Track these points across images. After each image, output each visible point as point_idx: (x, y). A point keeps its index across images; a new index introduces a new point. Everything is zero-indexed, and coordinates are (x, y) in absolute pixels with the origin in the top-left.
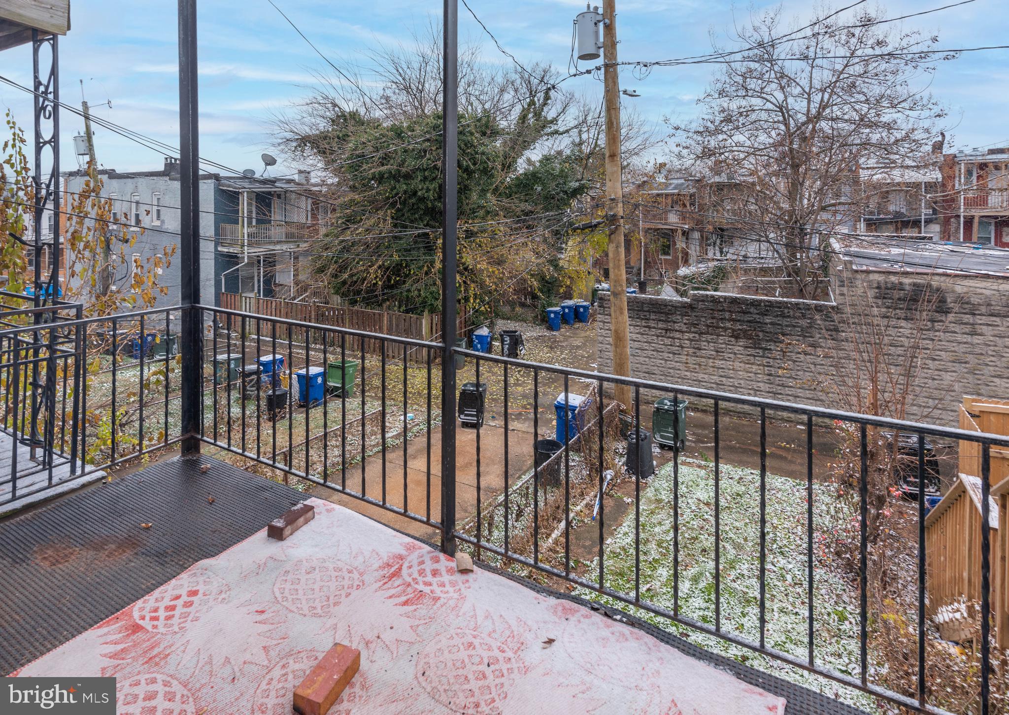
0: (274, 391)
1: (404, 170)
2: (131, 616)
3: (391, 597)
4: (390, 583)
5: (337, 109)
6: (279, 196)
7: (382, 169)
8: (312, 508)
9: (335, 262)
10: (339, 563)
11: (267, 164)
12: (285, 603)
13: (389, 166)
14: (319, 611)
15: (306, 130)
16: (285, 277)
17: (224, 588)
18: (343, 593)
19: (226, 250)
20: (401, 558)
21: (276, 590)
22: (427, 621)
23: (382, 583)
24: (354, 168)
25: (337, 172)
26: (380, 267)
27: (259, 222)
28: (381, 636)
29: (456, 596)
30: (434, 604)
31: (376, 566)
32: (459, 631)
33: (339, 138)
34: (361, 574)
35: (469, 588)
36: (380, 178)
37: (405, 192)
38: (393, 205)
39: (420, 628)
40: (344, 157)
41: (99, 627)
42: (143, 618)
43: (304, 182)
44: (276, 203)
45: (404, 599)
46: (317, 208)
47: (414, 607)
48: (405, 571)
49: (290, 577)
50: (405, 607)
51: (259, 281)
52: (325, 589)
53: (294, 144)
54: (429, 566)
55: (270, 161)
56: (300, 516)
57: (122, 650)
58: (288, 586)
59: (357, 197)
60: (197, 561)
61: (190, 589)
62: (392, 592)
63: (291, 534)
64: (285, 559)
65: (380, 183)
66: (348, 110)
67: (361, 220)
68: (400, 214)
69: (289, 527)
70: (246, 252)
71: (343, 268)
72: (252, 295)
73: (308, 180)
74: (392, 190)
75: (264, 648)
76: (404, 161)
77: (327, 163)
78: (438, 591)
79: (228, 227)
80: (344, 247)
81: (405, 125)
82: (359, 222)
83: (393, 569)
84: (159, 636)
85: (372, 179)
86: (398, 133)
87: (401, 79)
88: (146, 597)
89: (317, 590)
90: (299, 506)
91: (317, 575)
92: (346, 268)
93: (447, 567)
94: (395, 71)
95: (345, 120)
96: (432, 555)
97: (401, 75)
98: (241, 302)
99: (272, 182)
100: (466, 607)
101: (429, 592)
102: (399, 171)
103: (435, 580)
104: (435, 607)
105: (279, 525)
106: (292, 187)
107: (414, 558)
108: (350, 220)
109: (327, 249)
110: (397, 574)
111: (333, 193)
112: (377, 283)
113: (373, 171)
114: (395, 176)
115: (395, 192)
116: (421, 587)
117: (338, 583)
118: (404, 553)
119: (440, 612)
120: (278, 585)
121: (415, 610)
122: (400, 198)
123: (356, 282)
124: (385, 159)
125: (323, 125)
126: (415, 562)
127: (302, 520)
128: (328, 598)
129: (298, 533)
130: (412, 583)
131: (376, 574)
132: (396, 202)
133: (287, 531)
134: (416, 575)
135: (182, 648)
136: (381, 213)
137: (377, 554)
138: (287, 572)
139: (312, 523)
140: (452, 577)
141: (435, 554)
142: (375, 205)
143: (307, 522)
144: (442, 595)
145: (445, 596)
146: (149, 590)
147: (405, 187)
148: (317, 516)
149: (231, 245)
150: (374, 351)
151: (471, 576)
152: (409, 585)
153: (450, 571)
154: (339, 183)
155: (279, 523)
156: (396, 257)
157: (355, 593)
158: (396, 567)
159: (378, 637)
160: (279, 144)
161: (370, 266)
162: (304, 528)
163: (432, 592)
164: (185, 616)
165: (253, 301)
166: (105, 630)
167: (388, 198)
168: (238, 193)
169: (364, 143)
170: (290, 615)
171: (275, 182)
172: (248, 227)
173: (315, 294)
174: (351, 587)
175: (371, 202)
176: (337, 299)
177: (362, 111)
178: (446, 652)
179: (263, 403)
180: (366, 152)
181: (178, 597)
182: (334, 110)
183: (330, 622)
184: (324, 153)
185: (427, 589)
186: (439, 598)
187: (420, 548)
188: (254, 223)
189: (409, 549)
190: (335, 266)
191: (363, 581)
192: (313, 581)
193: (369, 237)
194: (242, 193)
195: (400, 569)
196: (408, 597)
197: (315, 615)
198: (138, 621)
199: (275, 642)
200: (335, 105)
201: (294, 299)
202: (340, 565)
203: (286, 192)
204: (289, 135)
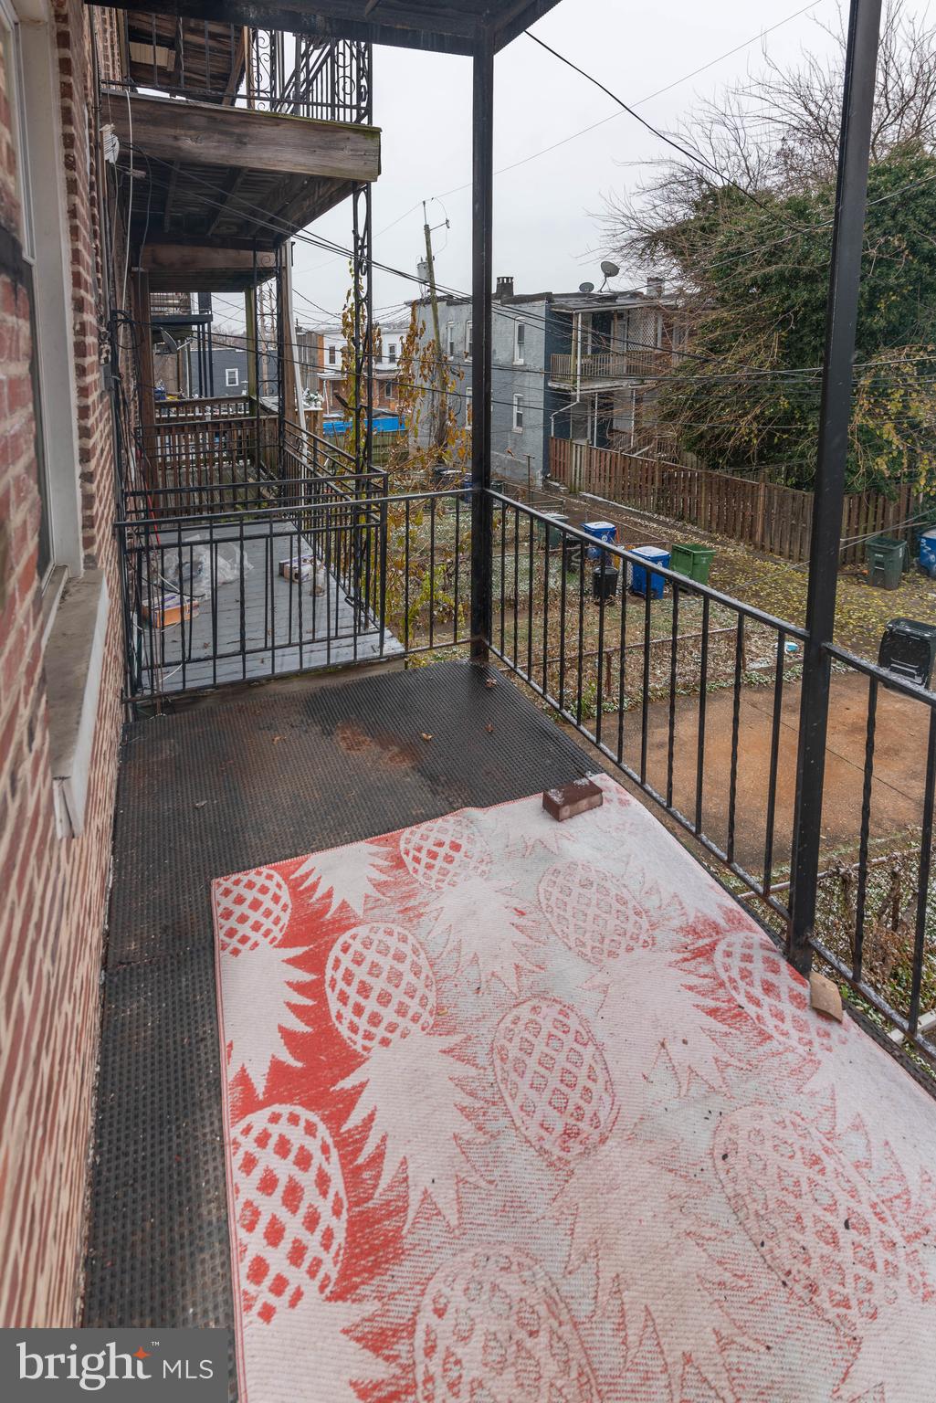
0: (603, 569)
1: (805, 269)
2: (397, 841)
3: (690, 988)
4: (693, 963)
5: (704, 186)
6: (620, 316)
7: (767, 270)
8: (599, 791)
9: (690, 408)
10: (624, 890)
11: (607, 275)
12: (548, 916)
13: (781, 265)
14: (588, 951)
15: (657, 224)
16: (626, 423)
17: (487, 859)
18: (624, 942)
19: (556, 386)
20: (716, 928)
21: (541, 891)
22: (742, 1065)
23: (681, 956)
24: (725, 272)
25: (700, 278)
26: (756, 418)
27: (595, 351)
28: (667, 1044)
29: (802, 1050)
30: (760, 1044)
31: (676, 923)
32: (798, 1120)
33: (703, 229)
34: (653, 926)
35: (829, 1049)
36: (765, 284)
37: (805, 304)
38: (784, 323)
39: (730, 1070)
40: (708, 257)
41: (371, 842)
42: (407, 853)
43: (654, 294)
44: (616, 326)
45: (712, 1004)
46: (671, 332)
47: (725, 1028)
48: (718, 956)
49: (560, 880)
50: (711, 1019)
51: (593, 427)
52: (601, 922)
53: (642, 245)
54: (758, 968)
55: (610, 270)
56: (584, 798)
57: (385, 882)
58: (555, 892)
59: (725, 314)
60: (467, 806)
61: (453, 839)
62: (694, 980)
63: (570, 817)
64: (555, 850)
65: (764, 291)
66: (720, 184)
67: (732, 347)
68: (795, 337)
69: (567, 807)
70: (578, 388)
71: (699, 417)
72: (583, 442)
73: (660, 290)
74: (782, 301)
75: (517, 967)
76: (806, 255)
77: (686, 269)
78: (771, 1022)
79: (560, 357)
80: (704, 387)
81: (814, 194)
82: (728, 350)
83: (701, 943)
84: (417, 885)
85: (752, 286)
86: (799, 210)
87: (810, 119)
88: (414, 828)
89: (590, 918)
90: (583, 781)
91: (591, 893)
92: (705, 417)
93: (791, 990)
94: (802, 111)
95: (716, 202)
96: (768, 954)
97: (811, 114)
98: (571, 451)
99: (613, 297)
100: (818, 1082)
101: (754, 1016)
102: (798, 271)
103: (767, 1001)
104: (761, 1049)
105: (556, 799)
106: (638, 303)
107: (737, 938)
108: (715, 348)
109: (678, 389)
110: (706, 953)
111: (693, 309)
112: (750, 440)
113: (753, 274)
114: (791, 280)
115: (788, 303)
116: (742, 1000)
117: (618, 922)
118: (722, 923)
119: (767, 1063)
120: (543, 885)
121: (726, 1034)
122: (796, 313)
123: (719, 436)
124: (774, 255)
125: (682, 212)
126: (738, 951)
127: (584, 803)
128: (603, 938)
129: (579, 820)
130: (728, 984)
131: (673, 936)
132: (789, 321)
133: (565, 811)
134: (735, 974)
135: (435, 914)
136: (762, 338)
137: (681, 904)
138: (556, 872)
139: (598, 811)
140: (798, 1012)
141: (772, 955)
142: (754, 325)
143: (591, 807)
144: (775, 1034)
145: (782, 1038)
146: (418, 820)
147: (805, 295)
148: (605, 804)
149: (561, 380)
150: (742, 536)
151: (835, 1029)
152: (722, 985)
153: (796, 998)
154: (700, 295)
155: (557, 797)
156: (784, 403)
157: (639, 952)
158: (707, 941)
159: (663, 1045)
160: (622, 248)
161: (741, 416)
162: (587, 815)
163: (758, 1017)
164: (444, 872)
165: (584, 450)
166: (374, 848)
167: (776, 314)
168: (570, 316)
169: (741, 233)
170: (553, 938)
171: (616, 298)
172: (582, 357)
173: (660, 448)
174: (635, 938)
175: (748, 322)
176: (691, 457)
177: (743, 182)
178: (769, 1144)
179: (589, 580)
180: (744, 247)
181: (441, 844)
182: (700, 189)
183: (600, 978)
184: (682, 253)
185: (751, 1009)
186: (770, 1037)
187: (750, 929)
188: (589, 353)
189: (729, 920)
190: (689, 413)
191: (653, 939)
192: (586, 901)
193: (742, 374)
194: (577, 314)
195: (712, 947)
196: (719, 1004)
197: (582, 955)
198: (402, 853)
199: (529, 967)
200: (701, 180)
201: (634, 451)
202: (627, 896)
203: (629, 311)
204: (635, 234)
